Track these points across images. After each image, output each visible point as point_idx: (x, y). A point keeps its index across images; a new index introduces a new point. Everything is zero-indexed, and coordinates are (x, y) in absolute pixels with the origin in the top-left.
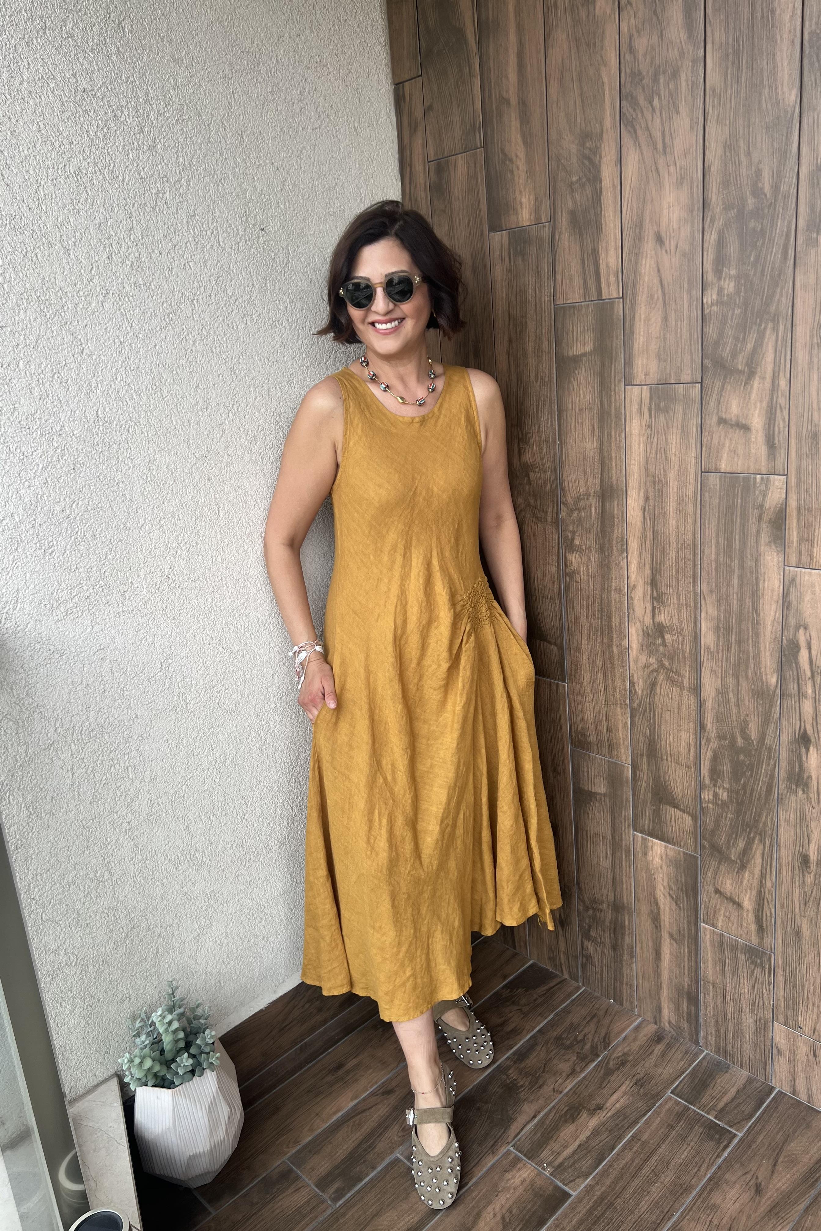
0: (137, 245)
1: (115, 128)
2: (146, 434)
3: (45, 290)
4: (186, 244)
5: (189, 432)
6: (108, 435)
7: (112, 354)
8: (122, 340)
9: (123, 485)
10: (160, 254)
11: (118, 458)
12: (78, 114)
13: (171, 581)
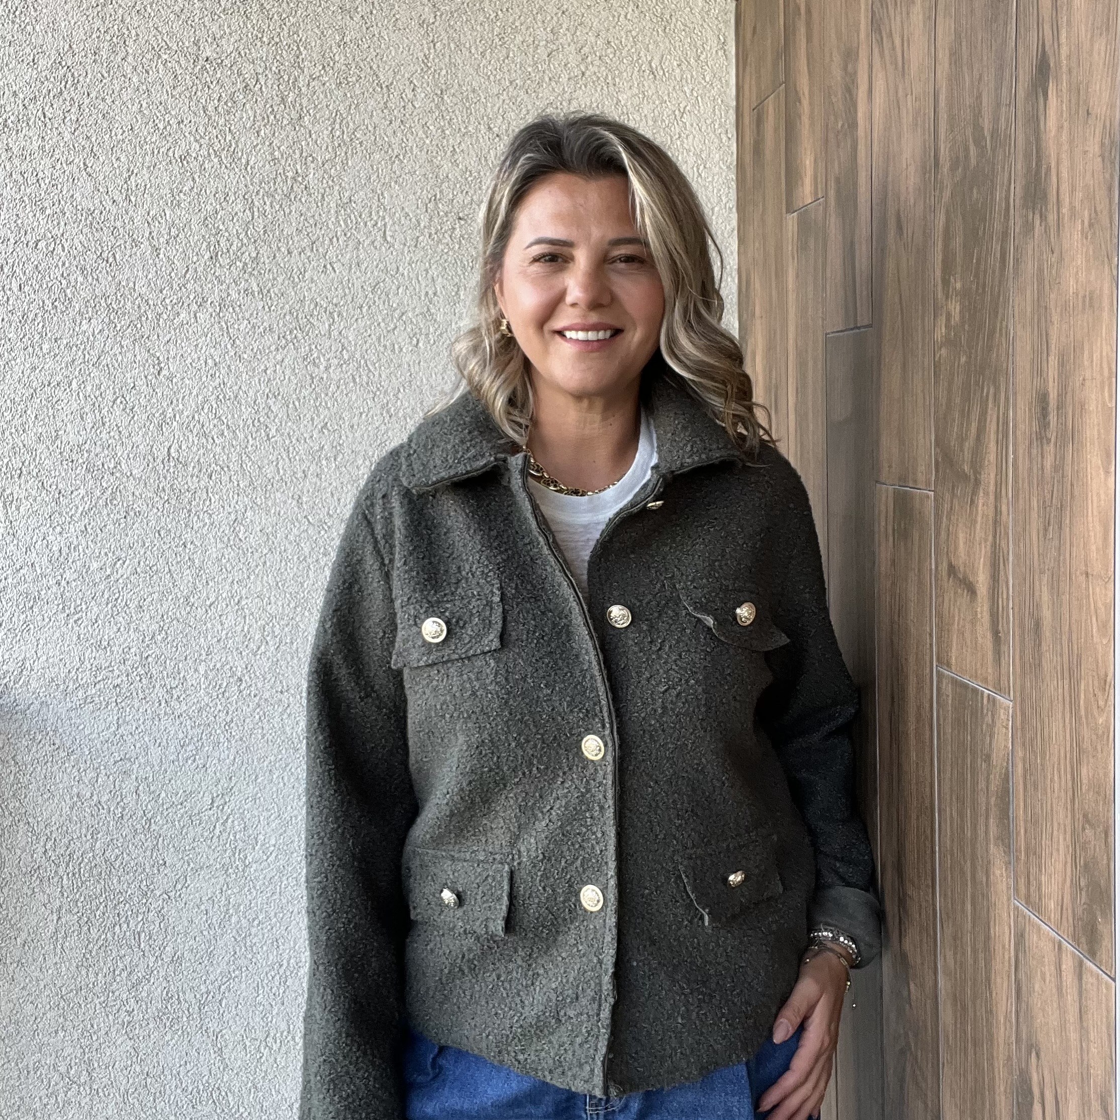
0: (255, 241)
1: (244, 101)
2: (236, 484)
3: (119, 295)
4: (331, 240)
5: (304, 486)
6: (180, 480)
7: (201, 378)
8: (217, 360)
9: (192, 547)
10: (289, 253)
11: (190, 511)
12: (194, 88)
13: (244, 685)
